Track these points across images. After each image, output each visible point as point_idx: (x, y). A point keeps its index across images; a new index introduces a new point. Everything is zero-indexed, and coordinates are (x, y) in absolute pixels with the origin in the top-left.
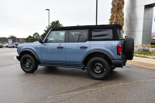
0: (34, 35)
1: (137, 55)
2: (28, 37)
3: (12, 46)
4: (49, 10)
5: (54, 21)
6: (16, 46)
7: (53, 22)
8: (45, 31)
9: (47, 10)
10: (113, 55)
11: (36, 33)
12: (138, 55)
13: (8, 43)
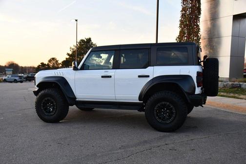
0: (50, 61)
1: (222, 94)
2: (39, 65)
3: (13, 80)
5: (84, 39)
6: (19, 80)
7: (82, 40)
8: (68, 54)
11: (53, 59)
12: (225, 94)
13: (5, 74)
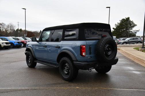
4: (109, 7)
5: (124, 18)
9: (107, 7)
10: (77, 56)
